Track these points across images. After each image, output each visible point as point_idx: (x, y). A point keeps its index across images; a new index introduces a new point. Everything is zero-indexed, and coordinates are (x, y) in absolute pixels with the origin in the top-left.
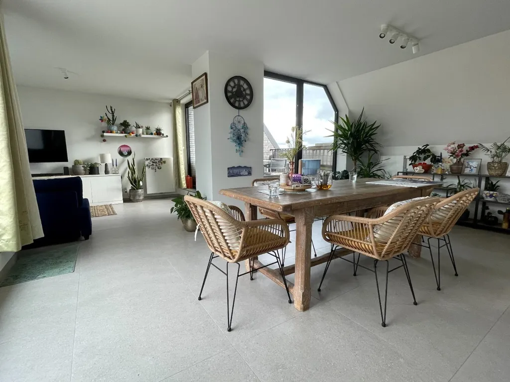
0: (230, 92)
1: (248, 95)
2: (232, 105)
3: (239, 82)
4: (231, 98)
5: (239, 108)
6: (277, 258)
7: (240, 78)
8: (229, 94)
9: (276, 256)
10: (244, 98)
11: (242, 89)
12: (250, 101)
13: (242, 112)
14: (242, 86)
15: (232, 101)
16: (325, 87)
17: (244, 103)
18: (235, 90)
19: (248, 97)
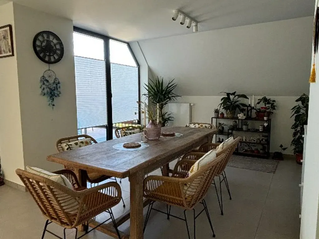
0: (39, 46)
1: (58, 49)
2: (42, 59)
3: (48, 37)
4: (41, 53)
5: (49, 62)
6: (110, 213)
7: (49, 33)
8: (38, 49)
9: (109, 212)
10: (55, 53)
11: (52, 44)
12: (61, 56)
13: (53, 67)
14: (52, 41)
15: (41, 55)
16: (129, 44)
17: (54, 58)
18: (44, 44)
19: (59, 52)
